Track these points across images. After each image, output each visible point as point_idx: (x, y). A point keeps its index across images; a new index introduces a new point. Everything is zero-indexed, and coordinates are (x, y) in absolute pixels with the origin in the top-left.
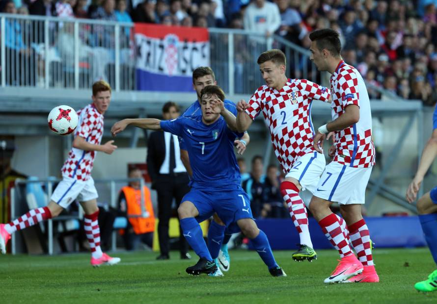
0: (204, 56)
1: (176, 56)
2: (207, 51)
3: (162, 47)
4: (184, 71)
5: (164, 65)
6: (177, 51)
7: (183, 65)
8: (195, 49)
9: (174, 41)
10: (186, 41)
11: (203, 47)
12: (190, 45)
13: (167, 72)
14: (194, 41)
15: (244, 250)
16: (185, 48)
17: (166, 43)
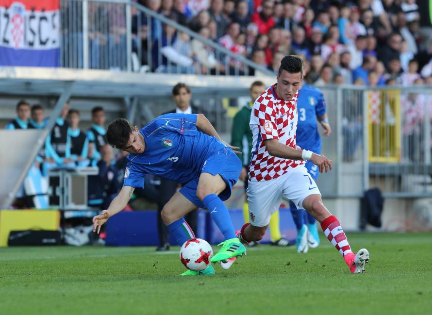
0: (54, 27)
1: (22, 27)
2: (57, 20)
3: (7, 16)
4: (31, 44)
5: (9, 37)
6: (23, 21)
7: (30, 37)
8: (43, 18)
9: (20, 9)
10: (33, 9)
11: (54, 15)
12: (38, 14)
13: (12, 44)
14: (43, 10)
15: (100, 245)
16: (32, 17)
17: (11, 12)
